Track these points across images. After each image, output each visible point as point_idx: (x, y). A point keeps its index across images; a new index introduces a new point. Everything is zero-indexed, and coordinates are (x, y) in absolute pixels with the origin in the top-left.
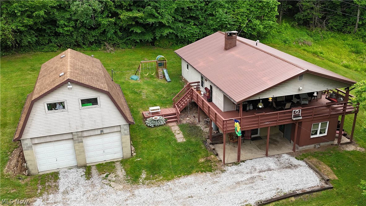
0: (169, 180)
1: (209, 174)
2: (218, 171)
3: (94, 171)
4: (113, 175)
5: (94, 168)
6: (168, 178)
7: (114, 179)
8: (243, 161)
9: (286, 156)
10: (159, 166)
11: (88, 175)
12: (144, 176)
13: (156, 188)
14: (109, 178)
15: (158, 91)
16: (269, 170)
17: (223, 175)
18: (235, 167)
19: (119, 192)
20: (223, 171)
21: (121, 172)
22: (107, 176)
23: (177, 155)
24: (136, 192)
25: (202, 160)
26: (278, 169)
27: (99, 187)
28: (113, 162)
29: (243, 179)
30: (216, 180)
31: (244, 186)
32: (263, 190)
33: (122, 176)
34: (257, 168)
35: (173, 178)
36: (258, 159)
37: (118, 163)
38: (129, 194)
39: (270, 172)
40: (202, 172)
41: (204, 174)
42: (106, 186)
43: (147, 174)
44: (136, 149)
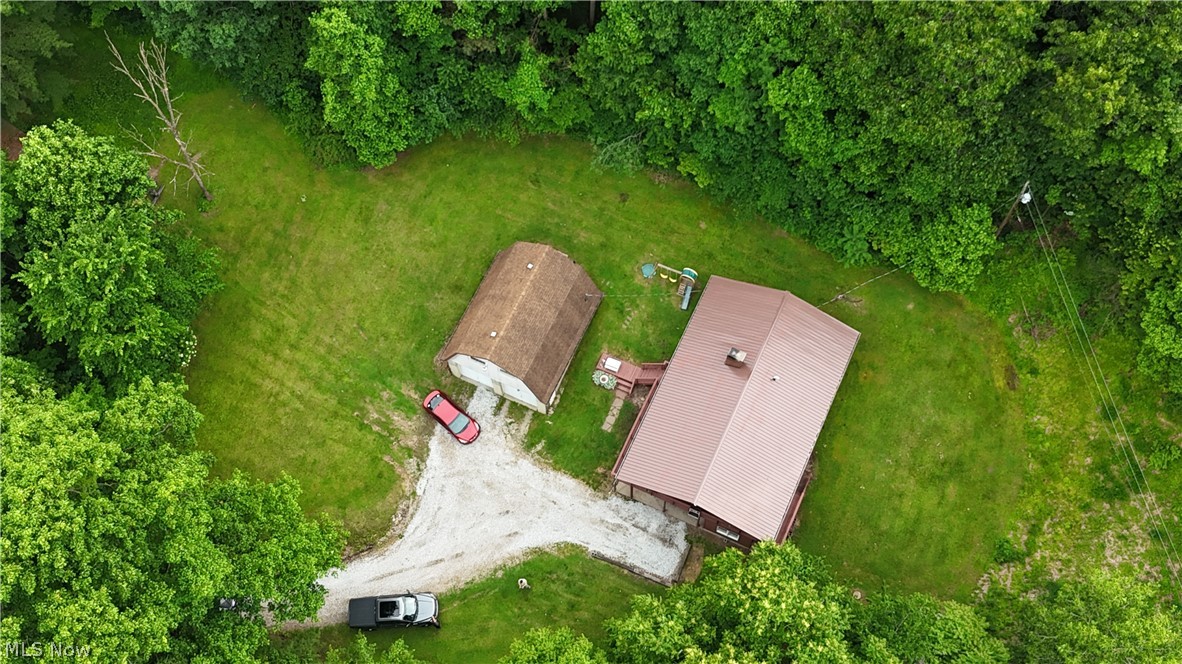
0: (554, 469)
1: (590, 491)
2: (601, 495)
3: (505, 408)
4: (515, 426)
5: (507, 404)
6: (556, 467)
7: (513, 432)
8: (635, 501)
9: (681, 526)
10: (560, 446)
11: (499, 408)
12: (539, 447)
13: (538, 470)
14: (511, 427)
15: (649, 324)
16: (644, 530)
17: (602, 502)
18: (620, 501)
19: (507, 451)
20: (605, 498)
21: (524, 428)
22: (510, 424)
23: (585, 446)
24: (520, 461)
25: (600, 470)
26: (654, 535)
27: (496, 432)
28: (527, 409)
29: (610, 521)
30: (589, 502)
31: (603, 528)
32: (611, 545)
33: (522, 433)
34: (637, 519)
35: (560, 470)
36: (650, 509)
37: (531, 413)
38: (513, 459)
39: (641, 532)
40: (587, 483)
41: (587, 487)
42: (503, 436)
43: (543, 448)
44: (558, 405)
